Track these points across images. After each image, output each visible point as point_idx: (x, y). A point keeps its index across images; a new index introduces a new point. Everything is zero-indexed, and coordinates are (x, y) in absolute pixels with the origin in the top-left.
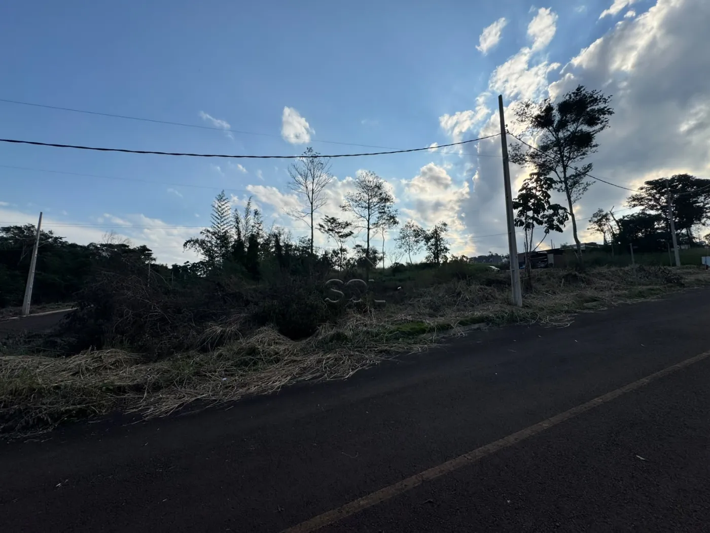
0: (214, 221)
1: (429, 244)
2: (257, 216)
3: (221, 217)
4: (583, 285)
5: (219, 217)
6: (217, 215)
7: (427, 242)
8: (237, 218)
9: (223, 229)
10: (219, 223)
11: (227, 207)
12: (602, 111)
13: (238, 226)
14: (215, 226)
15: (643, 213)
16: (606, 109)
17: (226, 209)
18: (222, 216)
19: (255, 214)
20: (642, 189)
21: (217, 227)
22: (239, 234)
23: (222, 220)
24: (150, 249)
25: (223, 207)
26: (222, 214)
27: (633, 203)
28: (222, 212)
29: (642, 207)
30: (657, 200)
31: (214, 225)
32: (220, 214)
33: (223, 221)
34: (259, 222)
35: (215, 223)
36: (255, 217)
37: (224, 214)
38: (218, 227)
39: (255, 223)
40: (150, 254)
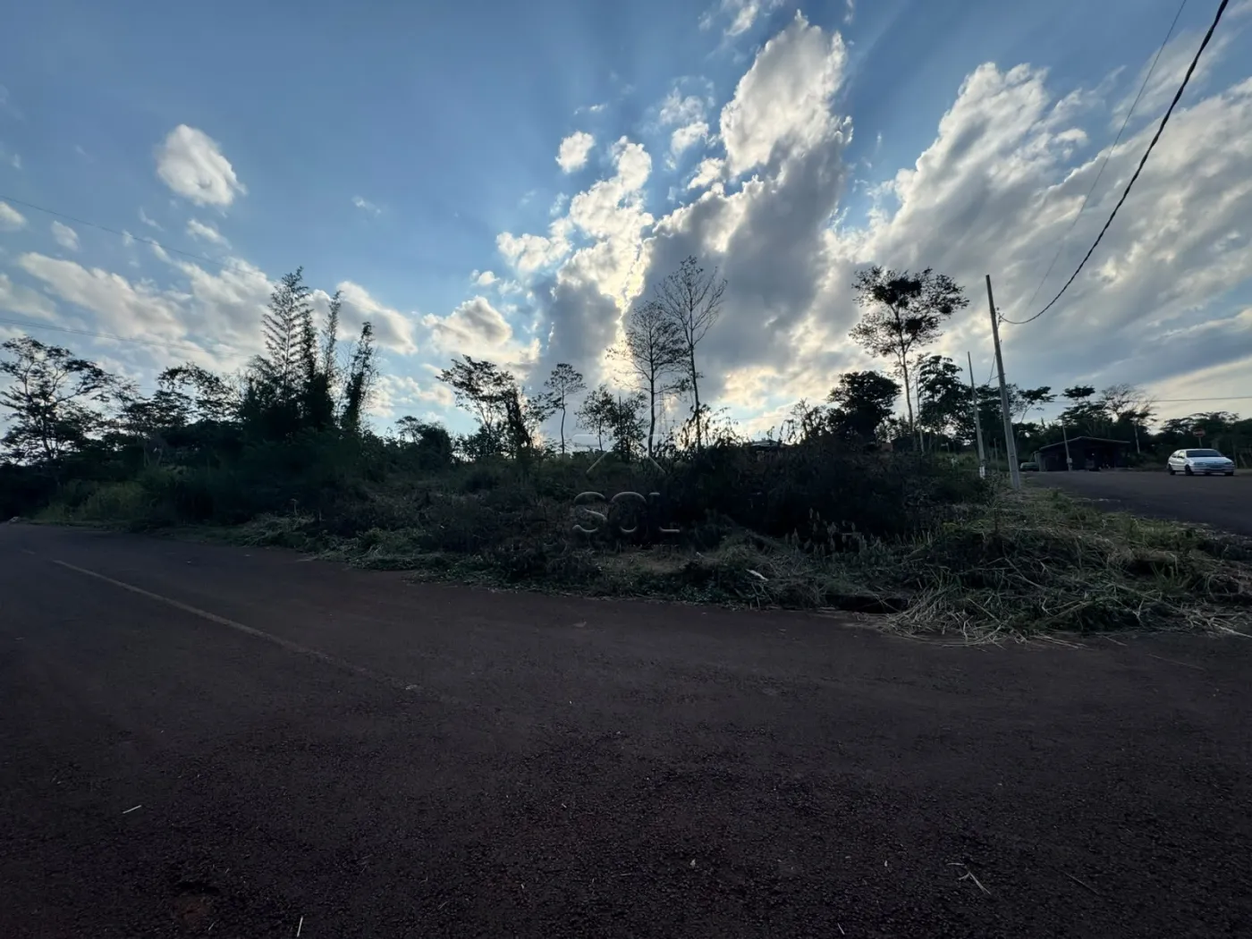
2: (365, 337)
6: (279, 320)
17: (302, 309)
19: (364, 332)
28: (294, 314)
31: (270, 342)
33: (294, 336)
34: (367, 350)
36: (362, 338)
37: (296, 322)
39: (360, 352)
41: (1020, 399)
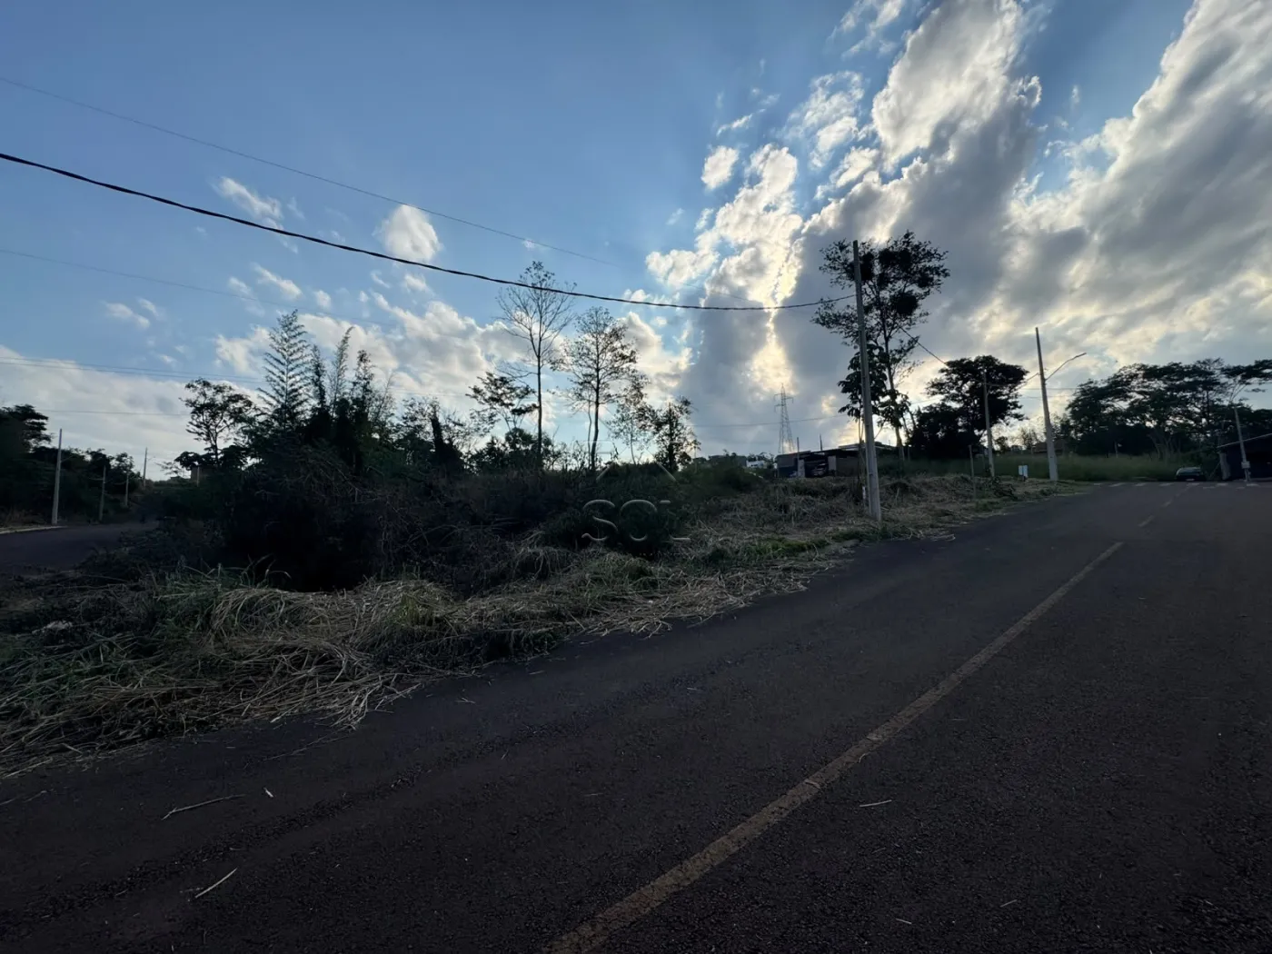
0: (271, 368)
1: (661, 432)
2: (363, 365)
3: (288, 361)
4: (915, 497)
5: (283, 361)
6: (279, 356)
7: (658, 430)
8: (318, 366)
9: (292, 385)
10: (283, 373)
11: (300, 342)
12: (936, 270)
13: (318, 380)
14: (274, 378)
15: (943, 405)
16: (941, 269)
17: (300, 345)
18: (291, 358)
19: (361, 360)
20: (942, 371)
21: (278, 380)
22: (321, 395)
23: (290, 366)
24: (44, 414)
25: (292, 341)
26: (291, 355)
27: (932, 390)
28: (292, 350)
29: (942, 397)
30: (959, 389)
32: (285, 353)
33: (292, 369)
34: (366, 376)
35: (276, 371)
36: (359, 365)
37: (294, 357)
38: (283, 381)
39: (359, 378)
40: (41, 427)
41: (1223, 379)
